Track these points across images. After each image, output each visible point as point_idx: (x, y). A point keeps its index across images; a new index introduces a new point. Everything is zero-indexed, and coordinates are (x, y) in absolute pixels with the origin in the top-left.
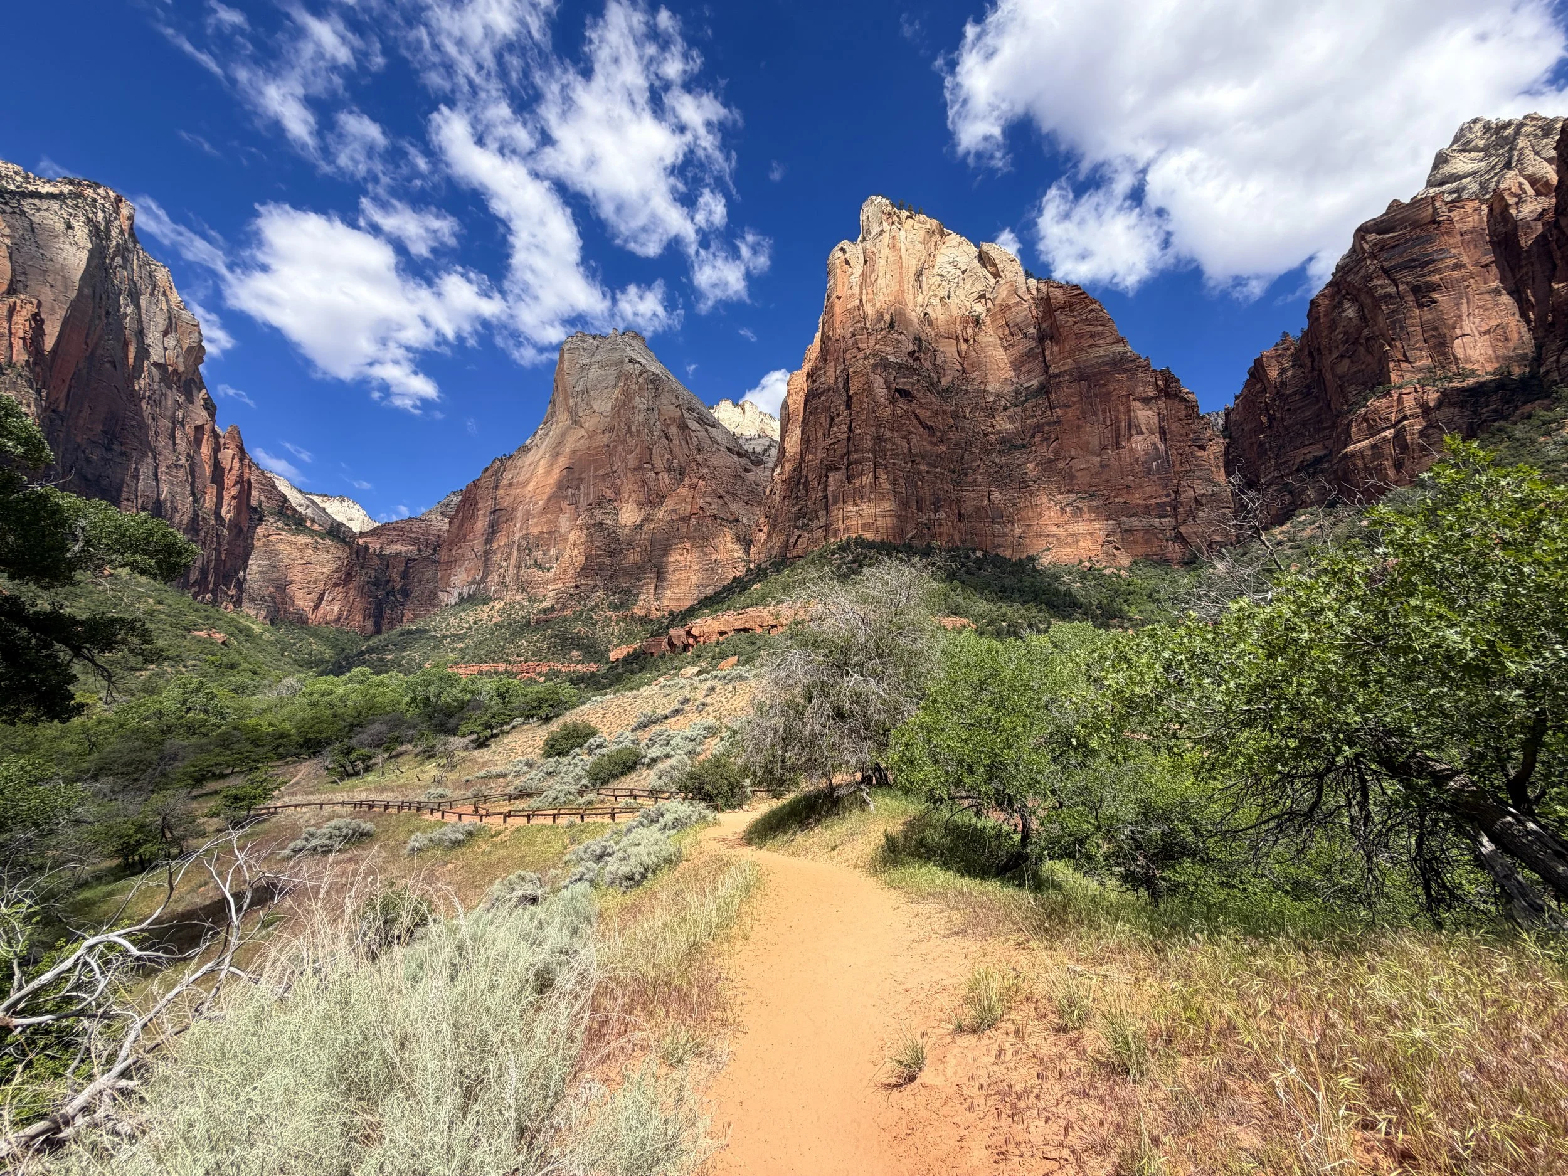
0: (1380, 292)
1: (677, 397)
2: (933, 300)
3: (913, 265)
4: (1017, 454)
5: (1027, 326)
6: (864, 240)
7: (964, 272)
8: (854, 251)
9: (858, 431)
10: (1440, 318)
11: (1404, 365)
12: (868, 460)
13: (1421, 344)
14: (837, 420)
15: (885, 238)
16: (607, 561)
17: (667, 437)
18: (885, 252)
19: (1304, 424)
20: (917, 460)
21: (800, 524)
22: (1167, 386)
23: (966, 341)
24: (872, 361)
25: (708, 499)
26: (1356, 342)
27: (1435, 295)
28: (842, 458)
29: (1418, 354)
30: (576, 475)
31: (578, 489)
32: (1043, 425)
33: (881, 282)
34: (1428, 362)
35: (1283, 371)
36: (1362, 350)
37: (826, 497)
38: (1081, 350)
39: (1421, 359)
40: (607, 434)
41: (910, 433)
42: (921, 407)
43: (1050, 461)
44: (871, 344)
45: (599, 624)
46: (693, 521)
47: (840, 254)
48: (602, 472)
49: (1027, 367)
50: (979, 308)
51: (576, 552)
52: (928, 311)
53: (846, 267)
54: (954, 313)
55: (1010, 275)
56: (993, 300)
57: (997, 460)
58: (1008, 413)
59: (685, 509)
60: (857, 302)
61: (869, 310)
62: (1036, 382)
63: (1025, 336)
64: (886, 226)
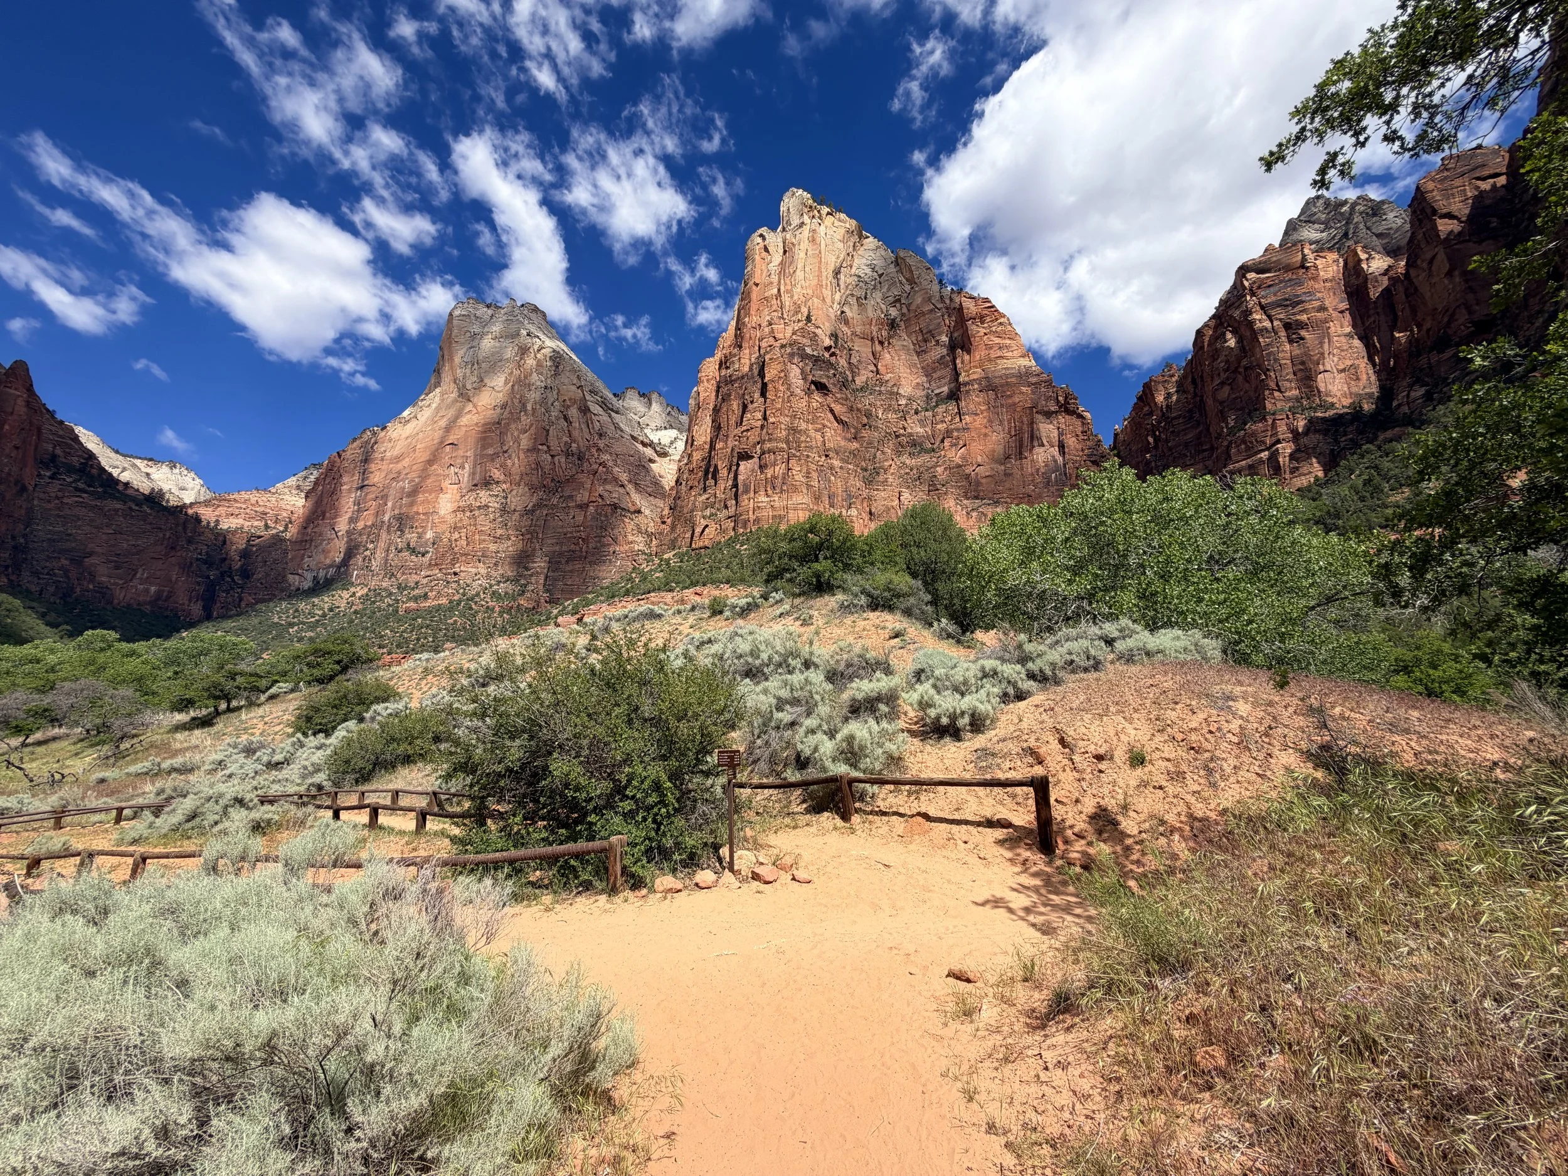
0: (1258, 325)
1: (579, 378)
2: (850, 300)
3: (832, 261)
4: (927, 457)
5: (940, 334)
6: (784, 229)
8: (774, 239)
9: (772, 420)
10: (1306, 354)
11: (1276, 394)
12: (782, 450)
13: (1291, 376)
14: (750, 407)
15: (806, 230)
16: (492, 547)
17: (566, 418)
18: (805, 244)
19: (1186, 445)
20: (831, 454)
21: (708, 512)
22: (1067, 402)
23: (881, 343)
24: (789, 350)
26: (1236, 371)
27: (1303, 333)
28: (754, 446)
29: (1288, 384)
30: (460, 452)
31: (462, 467)
32: (952, 431)
33: (800, 274)
34: (1296, 392)
35: (1168, 396)
36: (1240, 378)
37: (735, 486)
38: (990, 360)
39: (1291, 389)
40: (499, 411)
41: (824, 426)
42: (836, 401)
43: (958, 467)
44: (788, 335)
45: (480, 616)
46: (592, 509)
47: (759, 240)
48: (490, 451)
49: (939, 374)
50: (894, 312)
51: (456, 536)
52: (846, 309)
53: (764, 254)
54: (870, 314)
55: (924, 283)
56: (908, 306)
57: (908, 462)
58: (919, 417)
59: (582, 496)
60: (775, 291)
61: (787, 300)
62: (945, 389)
63: (937, 343)
64: (806, 219)
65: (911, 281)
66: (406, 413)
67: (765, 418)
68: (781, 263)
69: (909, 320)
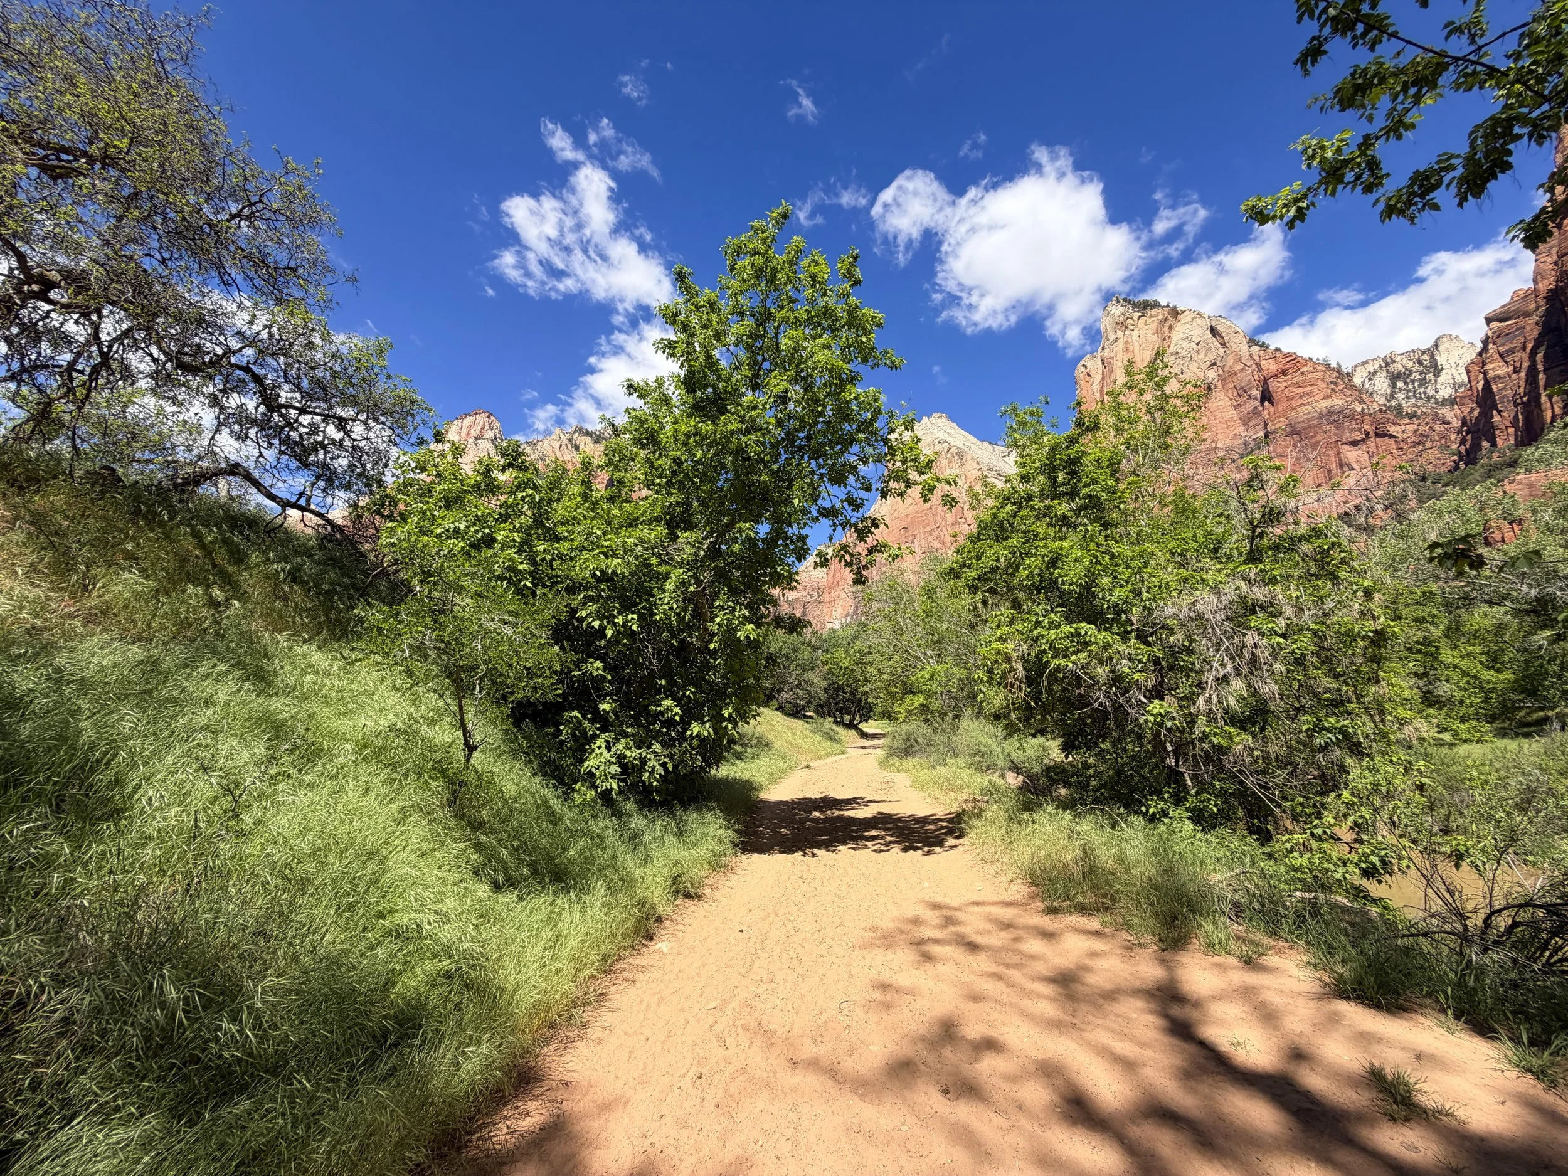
3: (1147, 355)
5: (1251, 389)
7: (1198, 344)
8: (1095, 363)
15: (1121, 342)
18: (1121, 355)
30: (910, 533)
31: (913, 542)
38: (1292, 409)
47: (1083, 369)
48: (929, 529)
49: (1254, 422)
53: (1088, 378)
55: (1234, 346)
56: (1223, 367)
62: (1262, 434)
63: (1250, 397)
64: (1120, 334)
65: (1223, 345)
68: (1103, 379)
69: (1224, 379)
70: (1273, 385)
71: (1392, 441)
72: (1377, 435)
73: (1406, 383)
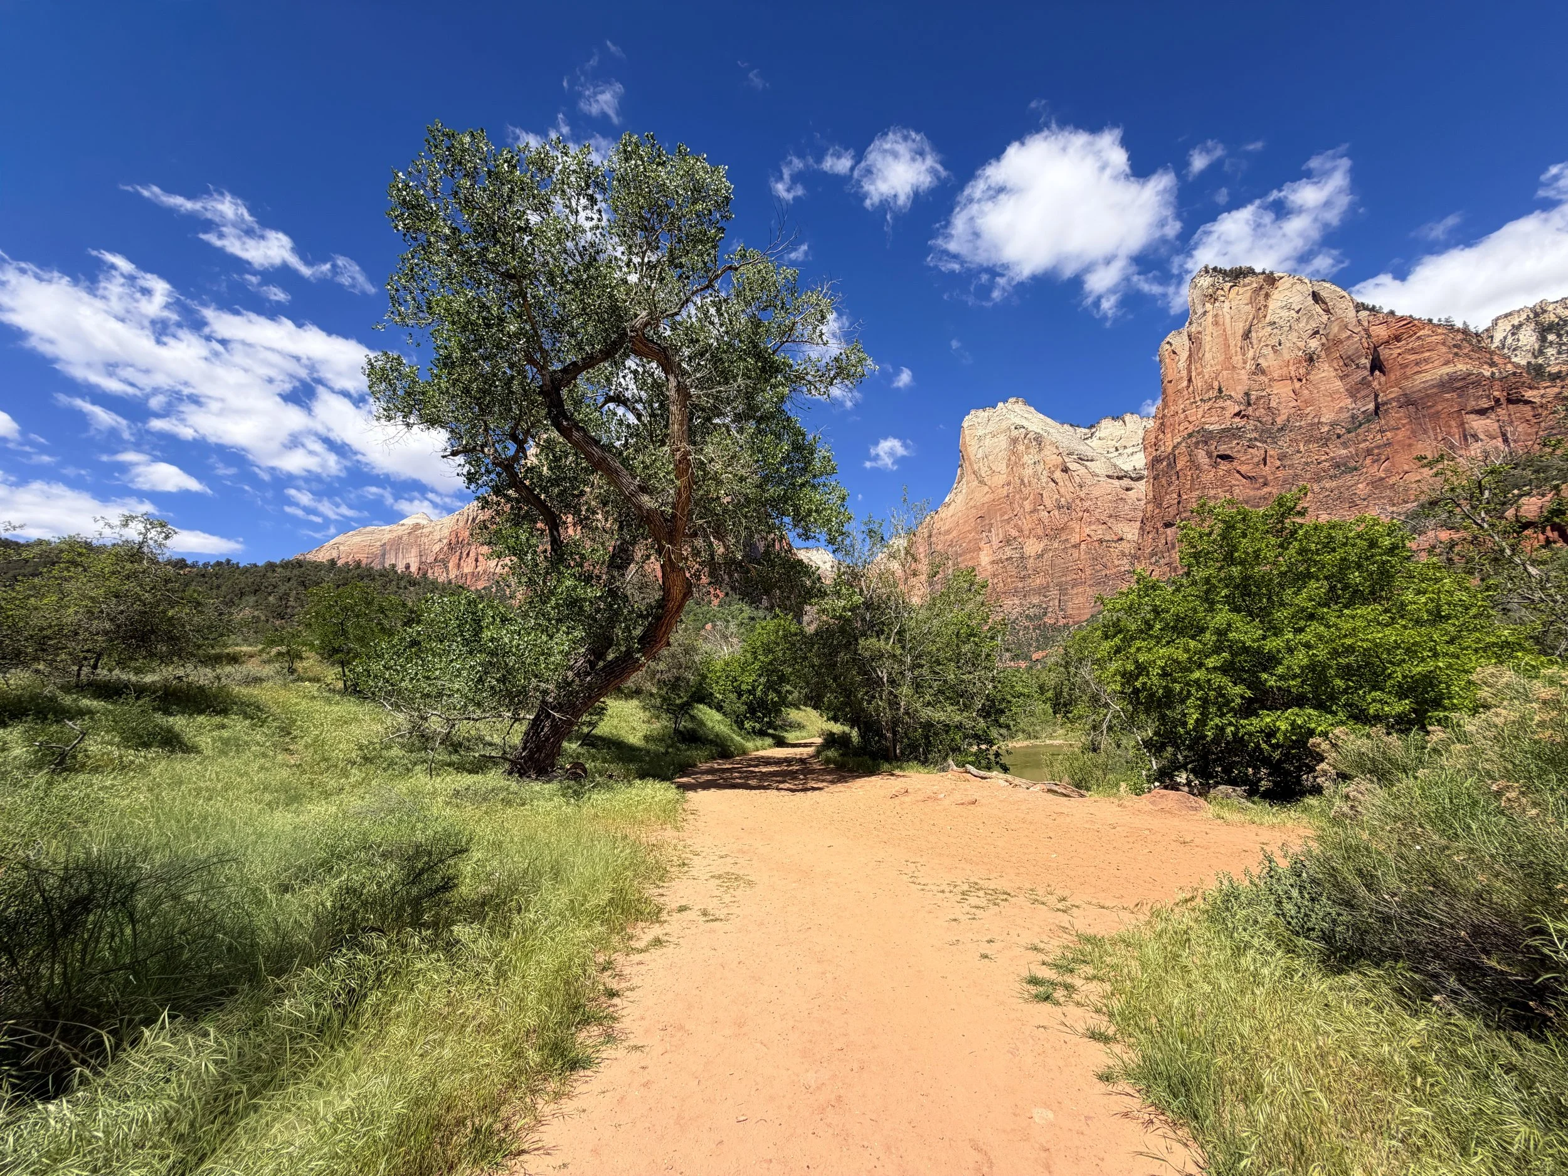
1: (1057, 448)
2: (1265, 351)
3: (1240, 328)
4: (1348, 476)
5: (1359, 357)
6: (1190, 324)
7: (1298, 312)
8: (1178, 341)
9: (1185, 497)
15: (1209, 318)
16: (1020, 585)
17: (1053, 481)
18: (1210, 329)
21: (1153, 560)
23: (1300, 380)
24: (1194, 440)
25: (1093, 527)
28: (1175, 517)
30: (987, 522)
31: (990, 531)
32: (1372, 449)
33: (1208, 356)
37: (1167, 543)
38: (1407, 378)
40: (1006, 488)
41: (1232, 486)
42: (1243, 463)
43: (1382, 479)
44: (1199, 417)
45: (1021, 633)
46: (1083, 546)
47: (1168, 346)
48: (1006, 517)
49: (1363, 393)
50: (1314, 344)
51: (996, 581)
52: (1260, 361)
53: (1173, 356)
54: (1287, 357)
55: (1339, 312)
56: (1326, 336)
57: (1327, 485)
58: (1342, 440)
59: (1075, 539)
60: (1185, 383)
61: (1198, 382)
62: (1372, 406)
63: (1358, 366)
64: (1208, 306)
65: (1327, 311)
66: (947, 500)
67: (1179, 496)
68: (1190, 356)
69: (1329, 348)
70: (1384, 352)
71: (1528, 408)
72: (1510, 401)
73: (1559, 336)
